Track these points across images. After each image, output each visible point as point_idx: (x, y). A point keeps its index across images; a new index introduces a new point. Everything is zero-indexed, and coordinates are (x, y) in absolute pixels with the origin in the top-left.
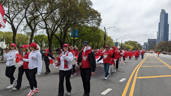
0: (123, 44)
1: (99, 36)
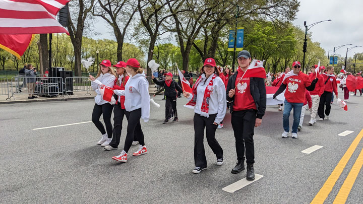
0: (351, 60)
1: (291, 42)
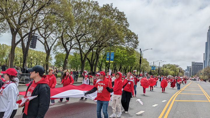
0: (161, 68)
1: (134, 58)
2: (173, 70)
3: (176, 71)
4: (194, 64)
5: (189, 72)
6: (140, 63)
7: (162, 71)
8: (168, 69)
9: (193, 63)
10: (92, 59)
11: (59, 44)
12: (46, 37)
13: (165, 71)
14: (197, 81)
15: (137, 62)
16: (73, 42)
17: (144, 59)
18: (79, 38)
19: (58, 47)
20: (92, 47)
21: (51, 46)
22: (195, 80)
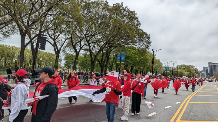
0: (175, 69)
1: (146, 59)
2: (188, 71)
3: (191, 72)
4: (211, 65)
5: (205, 73)
6: (153, 64)
7: (176, 72)
8: (183, 70)
9: (209, 63)
10: (102, 60)
11: (68, 45)
12: (55, 38)
13: (179, 72)
14: (214, 83)
15: (150, 63)
16: (83, 43)
17: (156, 60)
18: (88, 38)
19: (67, 48)
20: (102, 48)
21: (60, 47)
22: (212, 81)
